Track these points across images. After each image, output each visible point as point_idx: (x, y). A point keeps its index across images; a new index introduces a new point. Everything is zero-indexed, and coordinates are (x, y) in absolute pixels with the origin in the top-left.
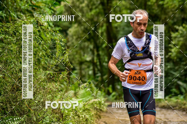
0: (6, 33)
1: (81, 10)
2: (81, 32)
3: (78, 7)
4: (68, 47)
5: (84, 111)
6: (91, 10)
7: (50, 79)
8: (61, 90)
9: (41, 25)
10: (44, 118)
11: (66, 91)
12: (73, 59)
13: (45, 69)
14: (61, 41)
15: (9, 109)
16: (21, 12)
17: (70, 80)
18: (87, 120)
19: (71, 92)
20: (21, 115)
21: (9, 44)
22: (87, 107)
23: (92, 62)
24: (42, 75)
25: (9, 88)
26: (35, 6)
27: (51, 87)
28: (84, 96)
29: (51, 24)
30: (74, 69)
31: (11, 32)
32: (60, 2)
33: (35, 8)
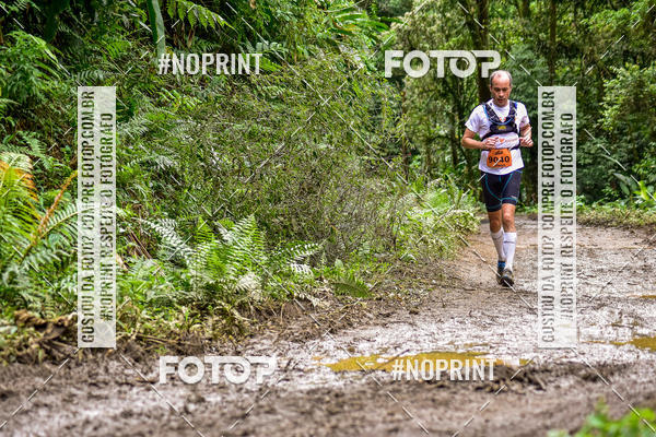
0: (289, 84)
3: (424, 32)
4: (405, 110)
5: (435, 231)
6: (448, 37)
7: (372, 171)
8: (392, 193)
9: (352, 69)
10: (360, 245)
11: (401, 195)
12: (414, 133)
13: (360, 151)
14: (390, 99)
15: (295, 228)
16: (316, 43)
17: (408, 174)
18: (441, 249)
19: (411, 197)
20: (317, 239)
21: (293, 105)
22: (441, 224)
23: (450, 138)
24: (354, 163)
25: (295, 189)
26: (342, 31)
27: (373, 186)
28: (434, 203)
29: (372, 65)
30: (415, 152)
31: (298, 83)
32: (389, 24)
33: (342, 35)
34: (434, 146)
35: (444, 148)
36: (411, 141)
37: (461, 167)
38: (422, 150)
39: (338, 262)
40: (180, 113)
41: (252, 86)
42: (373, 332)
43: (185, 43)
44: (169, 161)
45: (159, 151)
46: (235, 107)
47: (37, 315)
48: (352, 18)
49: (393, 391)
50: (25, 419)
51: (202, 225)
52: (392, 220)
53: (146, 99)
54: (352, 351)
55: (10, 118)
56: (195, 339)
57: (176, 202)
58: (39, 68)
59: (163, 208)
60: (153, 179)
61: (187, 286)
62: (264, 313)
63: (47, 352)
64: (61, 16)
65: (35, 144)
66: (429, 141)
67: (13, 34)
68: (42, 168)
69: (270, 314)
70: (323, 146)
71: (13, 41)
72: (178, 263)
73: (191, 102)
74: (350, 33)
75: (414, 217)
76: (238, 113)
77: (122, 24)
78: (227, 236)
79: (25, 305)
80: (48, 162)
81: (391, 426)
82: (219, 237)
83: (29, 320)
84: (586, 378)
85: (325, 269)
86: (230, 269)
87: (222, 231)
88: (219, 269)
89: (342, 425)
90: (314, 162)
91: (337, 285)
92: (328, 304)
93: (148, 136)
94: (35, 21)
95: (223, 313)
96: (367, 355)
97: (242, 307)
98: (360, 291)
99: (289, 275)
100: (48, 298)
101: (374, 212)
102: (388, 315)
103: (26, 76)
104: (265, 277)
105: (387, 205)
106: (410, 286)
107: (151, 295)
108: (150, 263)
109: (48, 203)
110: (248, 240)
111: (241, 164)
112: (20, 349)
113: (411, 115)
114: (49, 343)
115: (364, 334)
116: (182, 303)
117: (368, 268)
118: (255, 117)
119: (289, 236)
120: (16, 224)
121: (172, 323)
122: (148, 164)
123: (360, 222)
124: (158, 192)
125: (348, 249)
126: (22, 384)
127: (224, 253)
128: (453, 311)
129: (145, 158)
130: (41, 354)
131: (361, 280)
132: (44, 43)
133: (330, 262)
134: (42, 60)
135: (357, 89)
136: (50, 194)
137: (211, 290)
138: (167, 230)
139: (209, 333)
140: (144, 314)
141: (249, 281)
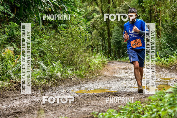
0: (68, 33)
1: (98, 24)
2: (97, 33)
5: (98, 64)
6: (101, 24)
7: (85, 52)
8: (89, 56)
9: (81, 30)
10: (82, 67)
11: (91, 56)
12: (94, 44)
13: (83, 47)
14: (89, 36)
15: (69, 63)
16: (74, 25)
17: (93, 52)
18: (99, 68)
19: (93, 57)
20: (73, 66)
21: (69, 37)
22: (99, 63)
23: (102, 45)
24: (81, 50)
25: (69, 55)
26: (79, 22)
27: (85, 55)
28: (98, 58)
29: (85, 30)
30: (95, 48)
31: (70, 33)
32: (89, 21)
33: (79, 23)
34: (98, 47)
35: (100, 47)
37: (104, 51)
39: (78, 70)
40: (45, 39)
41: (60, 33)
42: (84, 85)
43: (46, 24)
44: (42, 49)
45: (40, 47)
46: (56, 38)
47: (14, 81)
48: (81, 20)
49: (88, 97)
50: (11, 102)
51: (49, 63)
52: (89, 62)
53: (38, 36)
54: (80, 89)
55: (9, 40)
56: (47, 86)
57: (44, 58)
58: (16, 30)
59: (41, 59)
60: (39, 52)
61: (46, 75)
62: (62, 81)
63: (16, 88)
64: (21, 19)
65: (15, 45)
66: (97, 45)
67: (10, 22)
68: (16, 50)
69: (63, 81)
70: (75, 46)
71: (10, 24)
72: (44, 70)
73: (47, 37)
74: (81, 23)
75: (94, 61)
76: (57, 39)
77: (33, 20)
78: (54, 65)
79: (12, 79)
80: (17, 49)
81: (87, 105)
82: (52, 65)
83: (12, 82)
84: (128, 95)
85: (75, 72)
86: (55, 72)
87: (53, 64)
88: (52, 72)
89: (77, 104)
90: (73, 50)
91: (77, 75)
92: (75, 79)
93: (38, 44)
94: (15, 20)
95: (53, 81)
96: (83, 90)
97: (57, 80)
98: (82, 76)
99: (67, 73)
100: (17, 77)
101: (85, 60)
102: (88, 82)
103: (13, 31)
104: (62, 73)
105: (88, 58)
106: (93, 75)
107: (38, 77)
108: (38, 70)
109: (17, 57)
110: (59, 66)
111: (57, 50)
112: (11, 88)
114: (17, 87)
115: (83, 85)
116: (45, 79)
117: (84, 72)
118: (61, 40)
119: (67, 65)
120: (10, 62)
121: (42, 83)
122: (38, 50)
123: (82, 62)
124: (40, 55)
125: (80, 68)
126: (11, 95)
127: (53, 68)
128: (101, 81)
129: (38, 48)
130: (15, 89)
131: (82, 74)
132: (17, 24)
133: (76, 70)
134: (16, 28)
135: (82, 35)
136: (17, 55)
137: (51, 76)
138: (42, 64)
139: (50, 85)
140: (37, 81)
141: (59, 74)
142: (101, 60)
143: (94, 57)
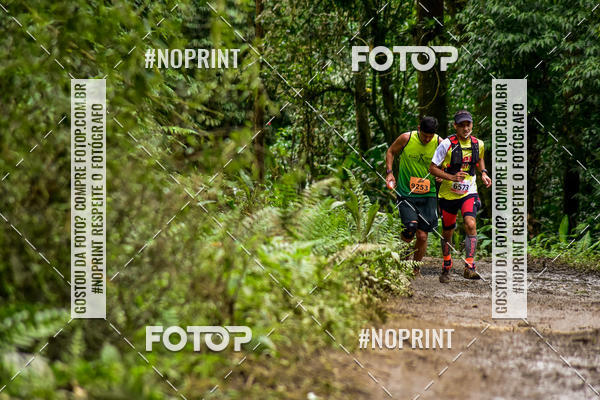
34: (319, 110)
35: (341, 114)
36: (272, 96)
37: (377, 155)
38: (296, 115)
52: (228, 264)
66: (312, 95)
75: (273, 258)
101: (191, 245)
105: (218, 231)
113: (274, 40)
123: (159, 265)
133: (92, 350)
142: (350, 251)
143: (275, 212)
